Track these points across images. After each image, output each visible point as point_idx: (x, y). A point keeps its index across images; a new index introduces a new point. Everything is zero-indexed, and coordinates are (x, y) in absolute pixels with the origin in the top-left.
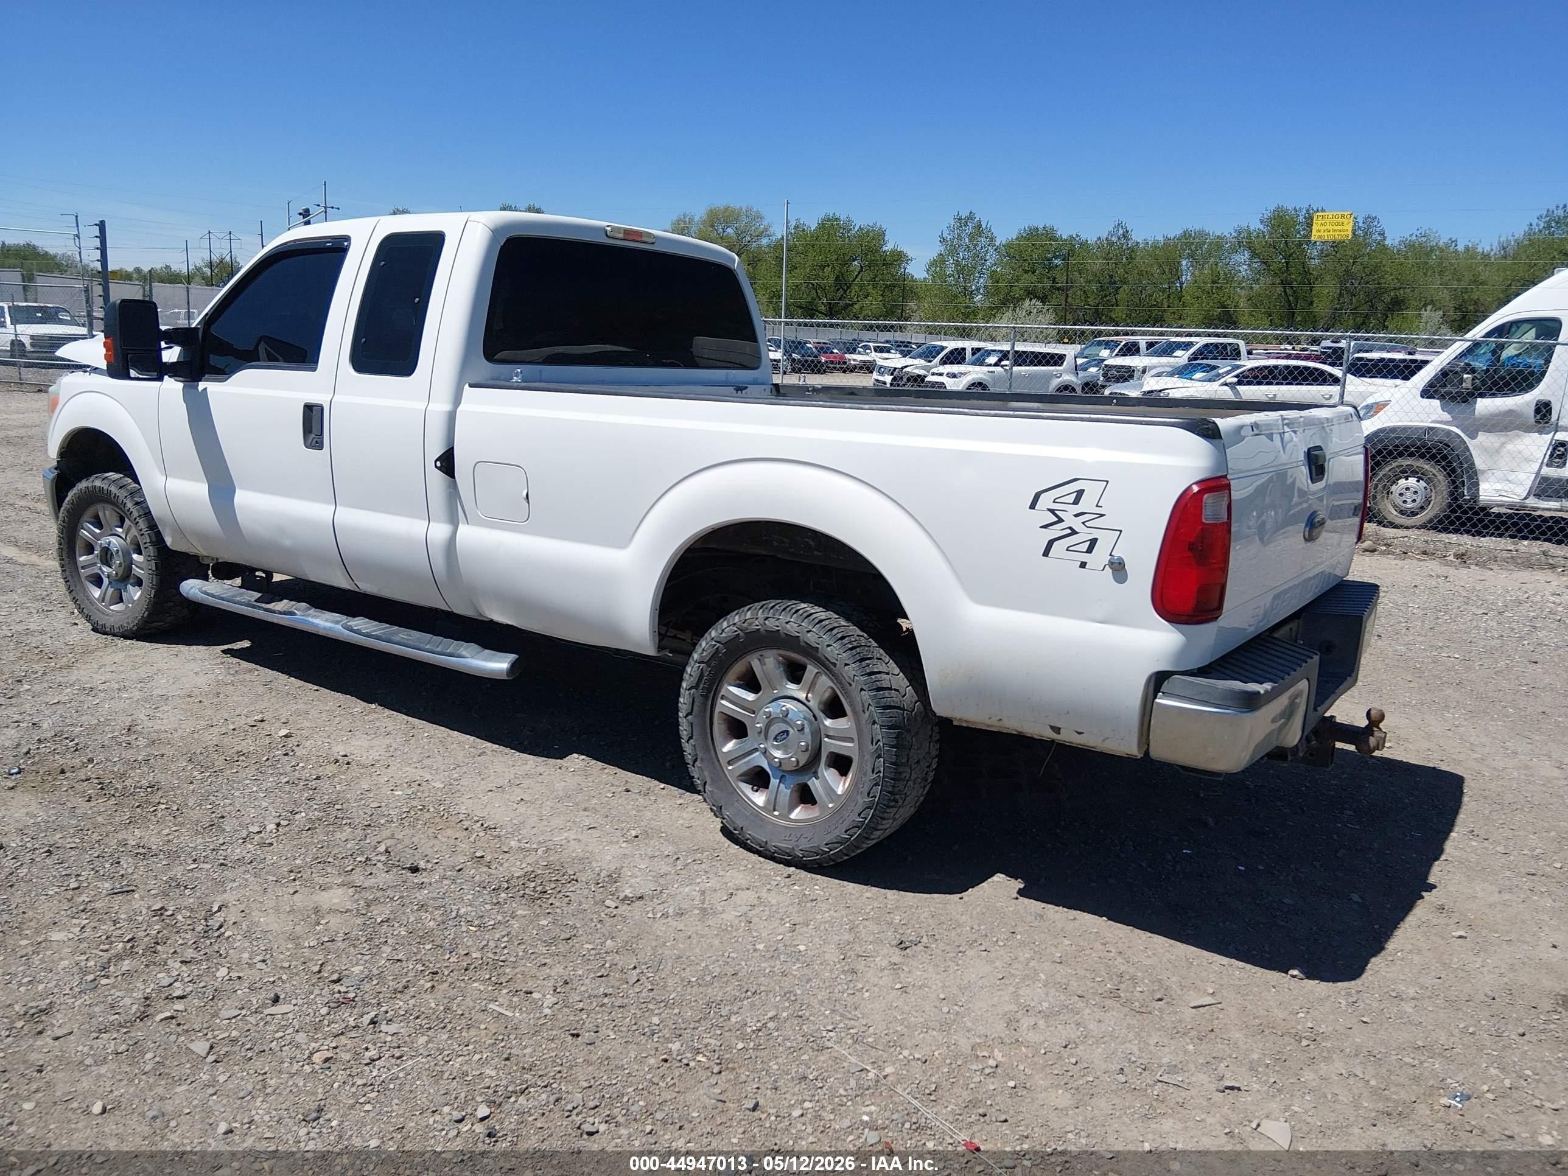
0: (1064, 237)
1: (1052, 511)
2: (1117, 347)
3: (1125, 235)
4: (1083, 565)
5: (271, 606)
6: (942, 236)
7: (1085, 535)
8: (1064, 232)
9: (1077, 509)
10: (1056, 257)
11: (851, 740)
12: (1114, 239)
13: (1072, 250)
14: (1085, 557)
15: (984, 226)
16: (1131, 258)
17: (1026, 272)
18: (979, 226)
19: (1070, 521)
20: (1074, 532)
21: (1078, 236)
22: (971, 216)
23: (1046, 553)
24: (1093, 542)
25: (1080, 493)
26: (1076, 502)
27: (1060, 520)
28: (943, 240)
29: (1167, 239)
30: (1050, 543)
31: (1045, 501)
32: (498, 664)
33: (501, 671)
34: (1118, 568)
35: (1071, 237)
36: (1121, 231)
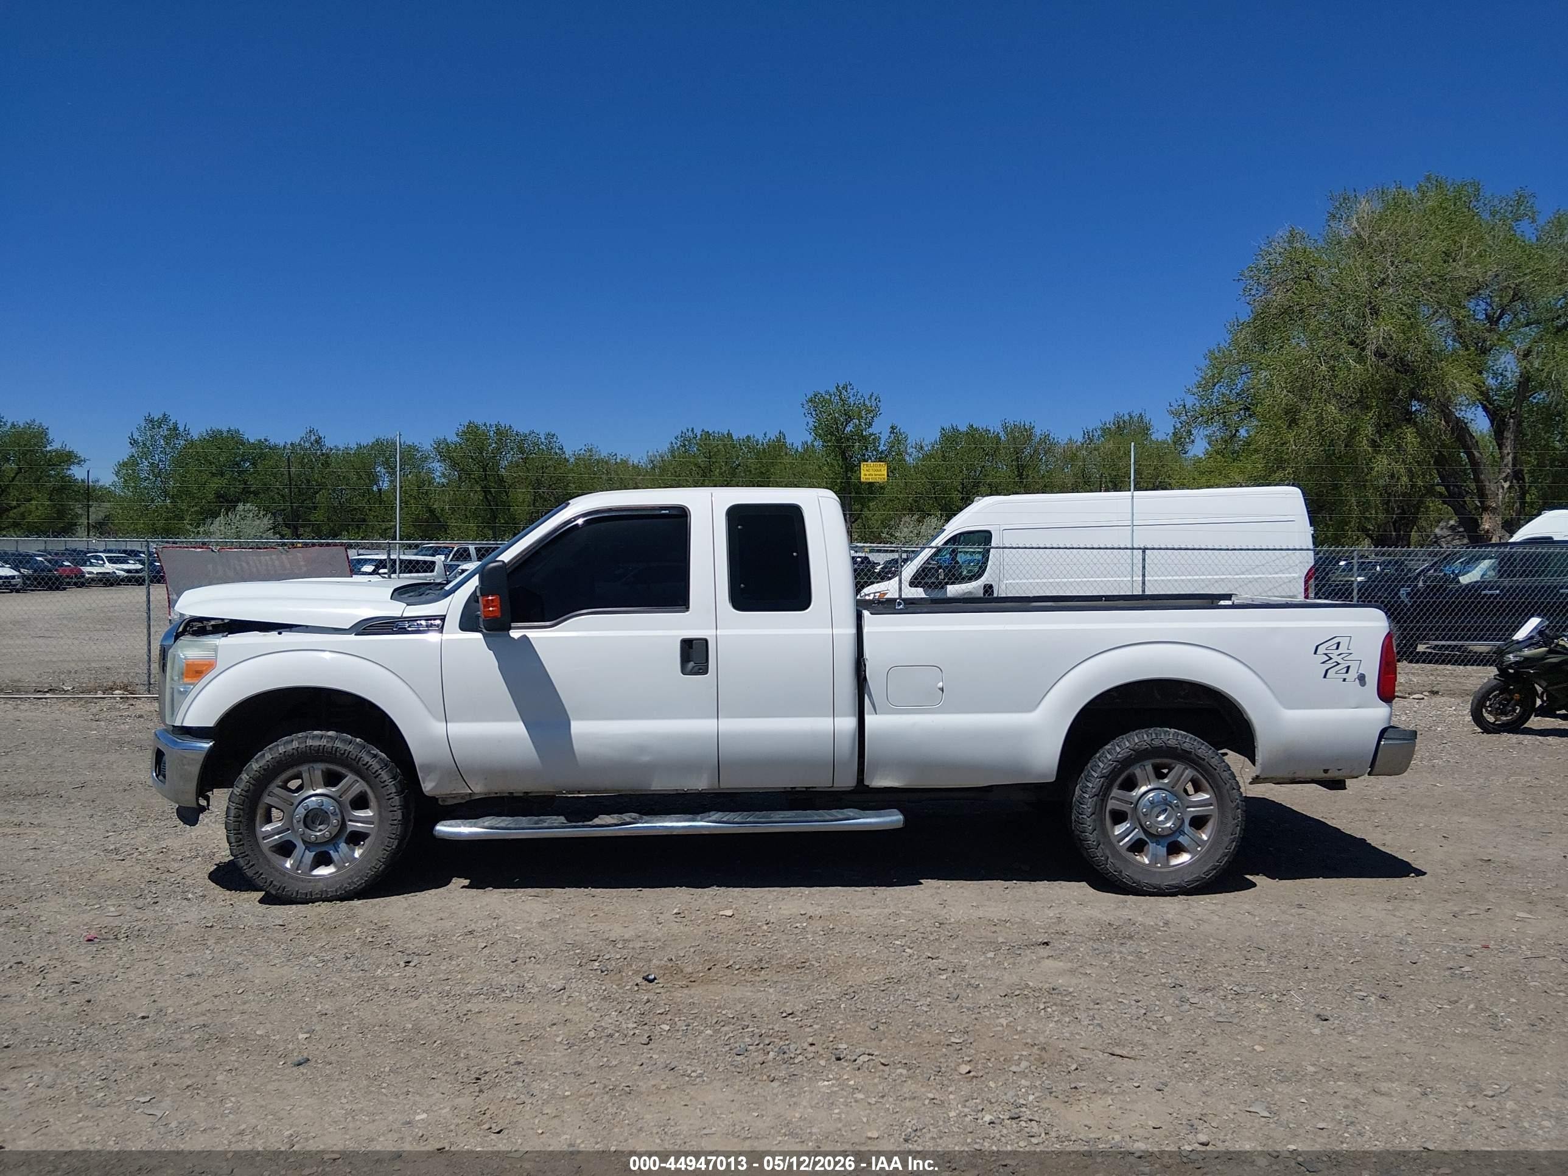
0: (252, 441)
1: (1326, 654)
2: (450, 552)
3: (318, 441)
4: (1344, 680)
5: (597, 821)
6: (131, 438)
7: (1343, 665)
8: (252, 435)
9: (1338, 652)
10: (245, 461)
11: (1211, 805)
12: (307, 445)
13: (262, 452)
14: (1345, 676)
15: (181, 429)
16: (326, 464)
17: (213, 475)
18: (176, 429)
19: (1335, 658)
20: (1338, 664)
21: (266, 440)
22: (165, 418)
23: (1325, 677)
24: (1348, 667)
25: (1339, 644)
26: (1337, 648)
27: (1331, 659)
28: (134, 442)
29: (360, 447)
30: (1327, 671)
31: (1321, 650)
32: (893, 819)
33: (898, 821)
34: (1362, 679)
35: (260, 441)
36: (313, 438)
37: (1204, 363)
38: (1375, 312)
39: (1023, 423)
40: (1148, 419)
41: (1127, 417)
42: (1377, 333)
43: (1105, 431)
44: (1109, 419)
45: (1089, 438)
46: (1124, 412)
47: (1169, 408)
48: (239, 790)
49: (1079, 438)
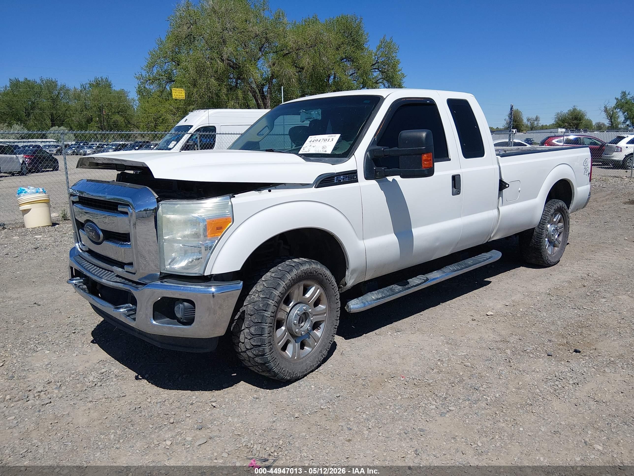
1: (584, 166)
11: (563, 227)
14: (587, 173)
20: (586, 169)
30: (584, 172)
37: (148, 57)
38: (224, 41)
39: (51, 79)
40: (110, 80)
41: (100, 79)
42: (228, 51)
43: (91, 85)
44: (93, 79)
45: (84, 88)
46: (99, 76)
47: (135, 76)
48: (269, 313)
49: (79, 88)
